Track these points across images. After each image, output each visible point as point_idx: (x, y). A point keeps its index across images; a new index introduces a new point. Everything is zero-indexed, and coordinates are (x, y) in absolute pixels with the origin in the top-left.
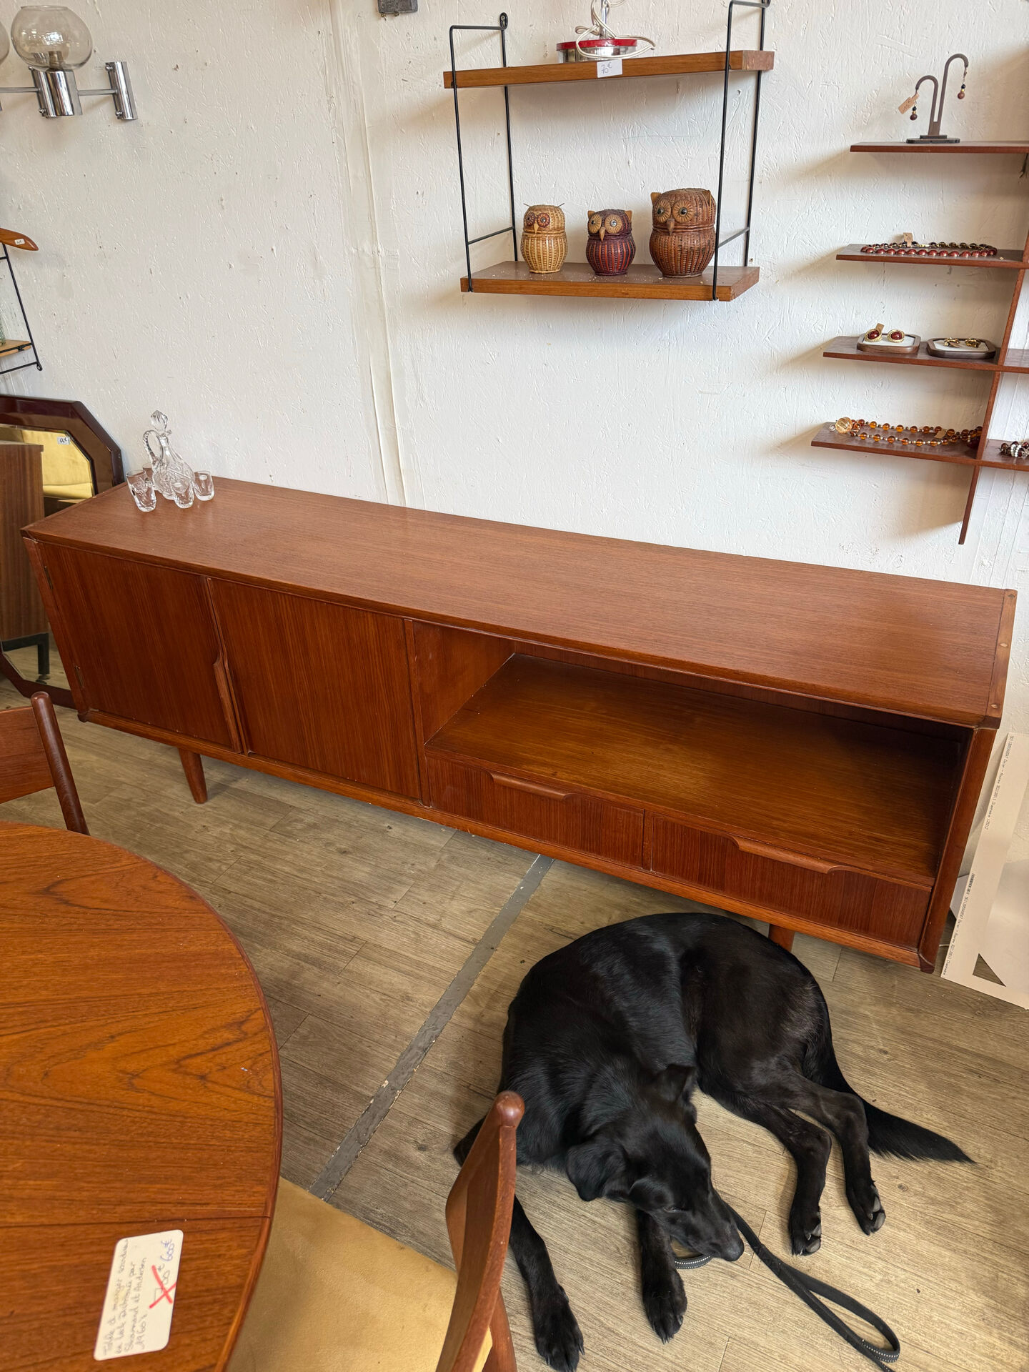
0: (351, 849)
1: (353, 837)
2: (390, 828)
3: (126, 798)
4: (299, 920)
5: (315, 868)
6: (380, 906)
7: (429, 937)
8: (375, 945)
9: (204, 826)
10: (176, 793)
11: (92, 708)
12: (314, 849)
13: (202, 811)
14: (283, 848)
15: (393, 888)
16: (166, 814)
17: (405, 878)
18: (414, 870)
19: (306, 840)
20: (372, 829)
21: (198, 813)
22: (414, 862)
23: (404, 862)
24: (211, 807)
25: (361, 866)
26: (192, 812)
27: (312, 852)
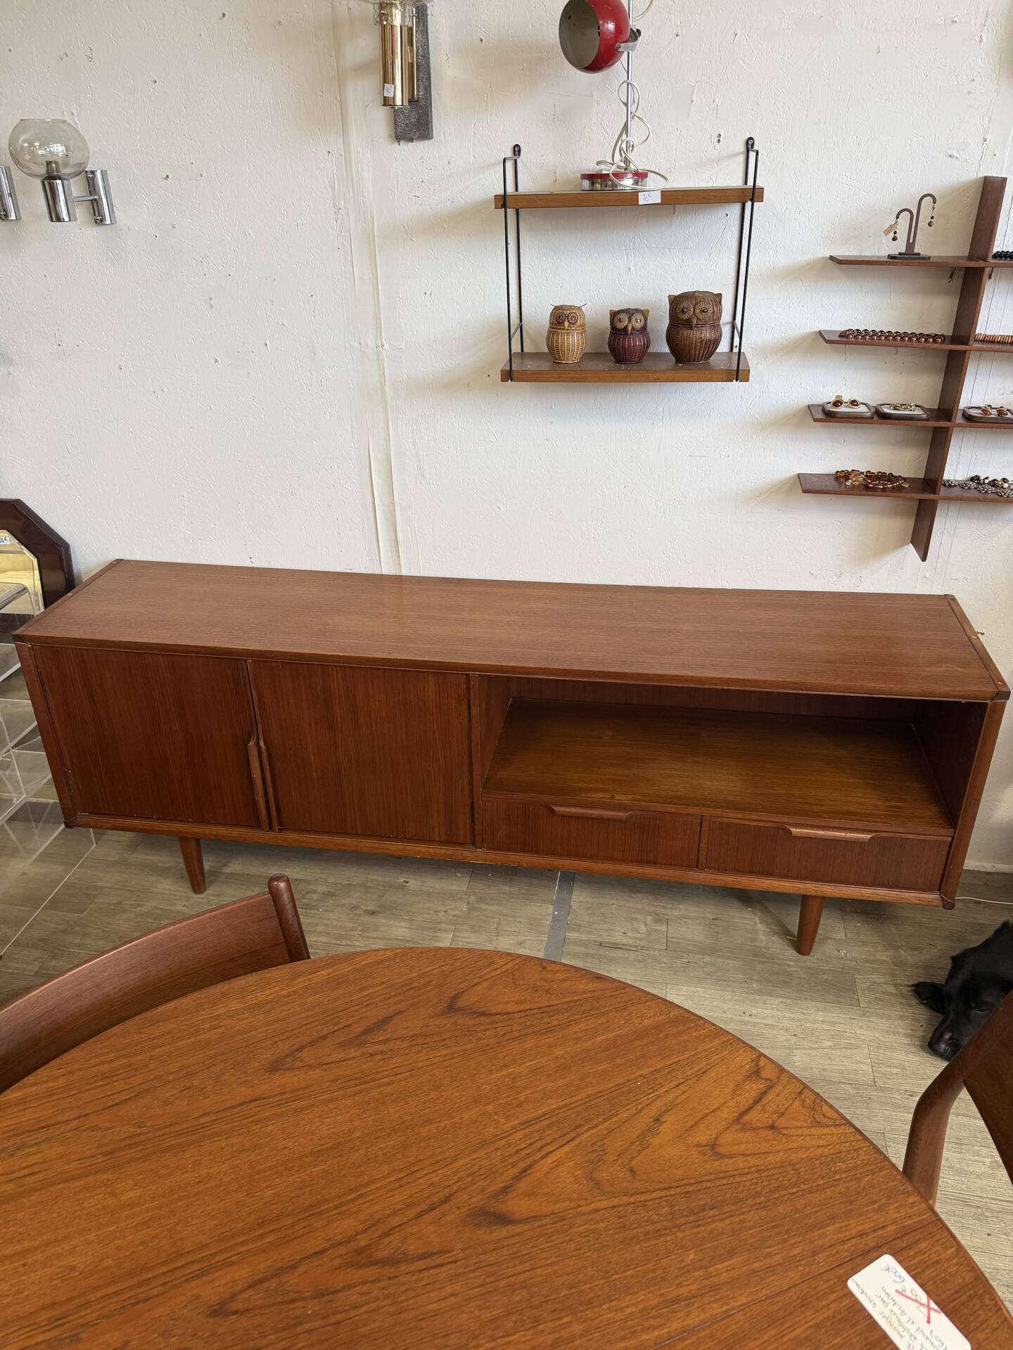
0: (378, 909)
1: (374, 897)
2: (407, 882)
3: (114, 901)
5: (352, 933)
10: (168, 887)
11: (81, 812)
12: (342, 916)
13: (205, 900)
14: (310, 920)
15: (437, 936)
16: (168, 910)
17: (444, 926)
18: (449, 916)
19: (329, 909)
20: (390, 887)
21: (202, 903)
22: (445, 910)
23: (436, 911)
24: (214, 895)
25: (396, 923)
26: (195, 903)
27: (340, 919)
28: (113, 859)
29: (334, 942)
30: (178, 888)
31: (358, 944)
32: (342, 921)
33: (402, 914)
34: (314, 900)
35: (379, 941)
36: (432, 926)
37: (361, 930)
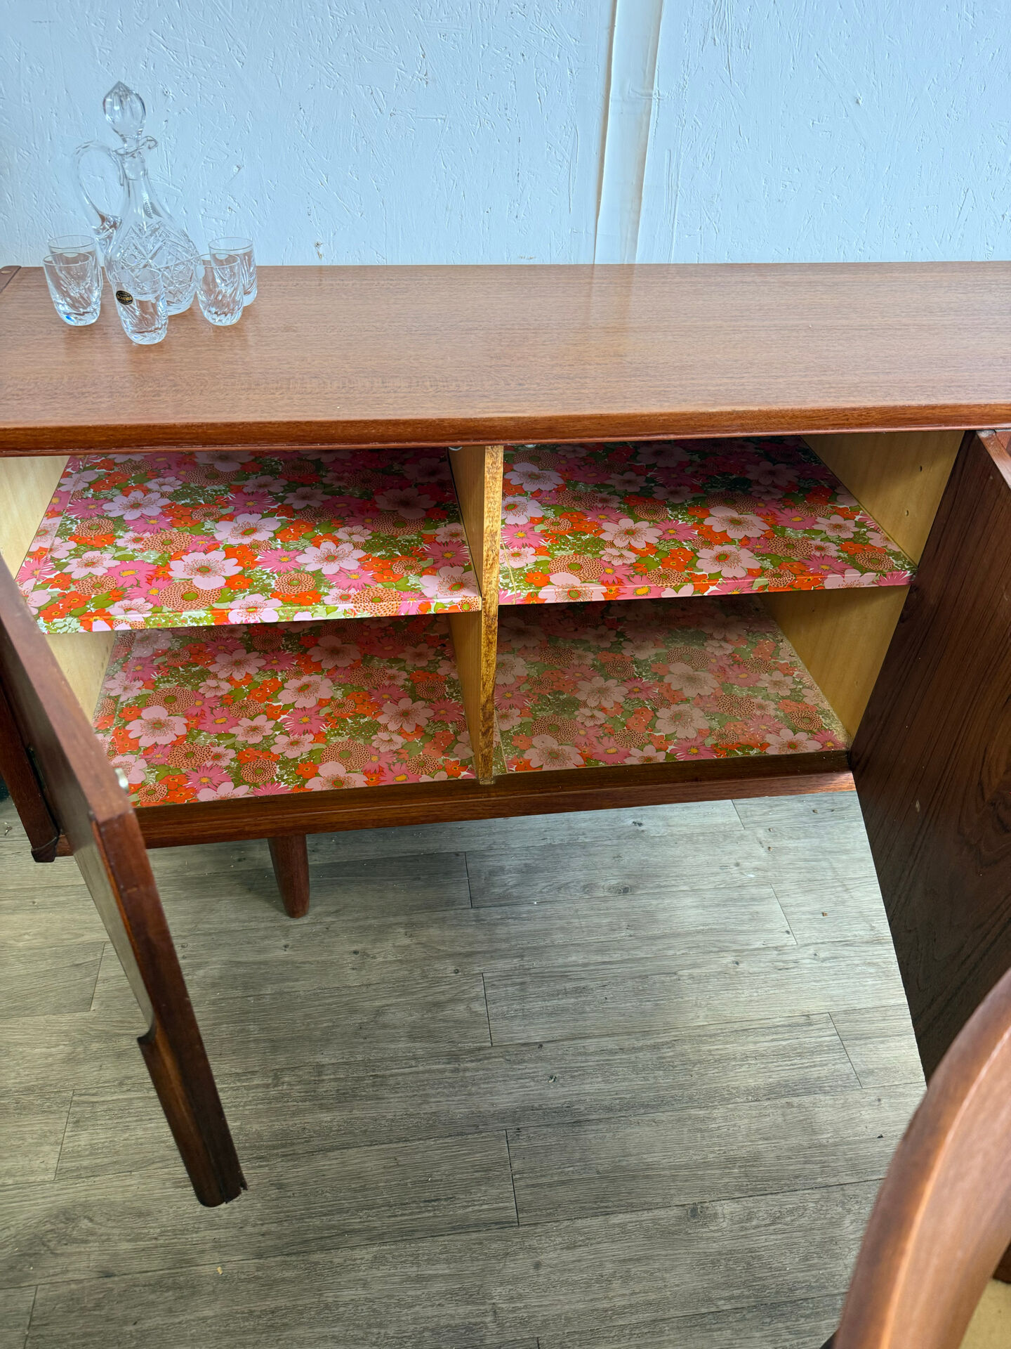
0: (629, 882)
1: (608, 861)
2: (640, 824)
4: (699, 1032)
6: (776, 948)
8: (846, 1012)
9: (356, 952)
10: (233, 916)
12: (577, 906)
13: (318, 927)
14: (529, 927)
15: (757, 913)
16: (260, 963)
17: (754, 891)
18: (749, 872)
19: (548, 897)
20: (619, 837)
21: (316, 934)
22: (735, 861)
23: (723, 867)
24: (329, 914)
25: (675, 902)
26: (302, 937)
27: (579, 913)
29: (599, 958)
30: (253, 915)
31: (641, 955)
32: (585, 916)
33: (673, 882)
34: (512, 887)
35: (672, 941)
36: (735, 895)
37: (629, 927)
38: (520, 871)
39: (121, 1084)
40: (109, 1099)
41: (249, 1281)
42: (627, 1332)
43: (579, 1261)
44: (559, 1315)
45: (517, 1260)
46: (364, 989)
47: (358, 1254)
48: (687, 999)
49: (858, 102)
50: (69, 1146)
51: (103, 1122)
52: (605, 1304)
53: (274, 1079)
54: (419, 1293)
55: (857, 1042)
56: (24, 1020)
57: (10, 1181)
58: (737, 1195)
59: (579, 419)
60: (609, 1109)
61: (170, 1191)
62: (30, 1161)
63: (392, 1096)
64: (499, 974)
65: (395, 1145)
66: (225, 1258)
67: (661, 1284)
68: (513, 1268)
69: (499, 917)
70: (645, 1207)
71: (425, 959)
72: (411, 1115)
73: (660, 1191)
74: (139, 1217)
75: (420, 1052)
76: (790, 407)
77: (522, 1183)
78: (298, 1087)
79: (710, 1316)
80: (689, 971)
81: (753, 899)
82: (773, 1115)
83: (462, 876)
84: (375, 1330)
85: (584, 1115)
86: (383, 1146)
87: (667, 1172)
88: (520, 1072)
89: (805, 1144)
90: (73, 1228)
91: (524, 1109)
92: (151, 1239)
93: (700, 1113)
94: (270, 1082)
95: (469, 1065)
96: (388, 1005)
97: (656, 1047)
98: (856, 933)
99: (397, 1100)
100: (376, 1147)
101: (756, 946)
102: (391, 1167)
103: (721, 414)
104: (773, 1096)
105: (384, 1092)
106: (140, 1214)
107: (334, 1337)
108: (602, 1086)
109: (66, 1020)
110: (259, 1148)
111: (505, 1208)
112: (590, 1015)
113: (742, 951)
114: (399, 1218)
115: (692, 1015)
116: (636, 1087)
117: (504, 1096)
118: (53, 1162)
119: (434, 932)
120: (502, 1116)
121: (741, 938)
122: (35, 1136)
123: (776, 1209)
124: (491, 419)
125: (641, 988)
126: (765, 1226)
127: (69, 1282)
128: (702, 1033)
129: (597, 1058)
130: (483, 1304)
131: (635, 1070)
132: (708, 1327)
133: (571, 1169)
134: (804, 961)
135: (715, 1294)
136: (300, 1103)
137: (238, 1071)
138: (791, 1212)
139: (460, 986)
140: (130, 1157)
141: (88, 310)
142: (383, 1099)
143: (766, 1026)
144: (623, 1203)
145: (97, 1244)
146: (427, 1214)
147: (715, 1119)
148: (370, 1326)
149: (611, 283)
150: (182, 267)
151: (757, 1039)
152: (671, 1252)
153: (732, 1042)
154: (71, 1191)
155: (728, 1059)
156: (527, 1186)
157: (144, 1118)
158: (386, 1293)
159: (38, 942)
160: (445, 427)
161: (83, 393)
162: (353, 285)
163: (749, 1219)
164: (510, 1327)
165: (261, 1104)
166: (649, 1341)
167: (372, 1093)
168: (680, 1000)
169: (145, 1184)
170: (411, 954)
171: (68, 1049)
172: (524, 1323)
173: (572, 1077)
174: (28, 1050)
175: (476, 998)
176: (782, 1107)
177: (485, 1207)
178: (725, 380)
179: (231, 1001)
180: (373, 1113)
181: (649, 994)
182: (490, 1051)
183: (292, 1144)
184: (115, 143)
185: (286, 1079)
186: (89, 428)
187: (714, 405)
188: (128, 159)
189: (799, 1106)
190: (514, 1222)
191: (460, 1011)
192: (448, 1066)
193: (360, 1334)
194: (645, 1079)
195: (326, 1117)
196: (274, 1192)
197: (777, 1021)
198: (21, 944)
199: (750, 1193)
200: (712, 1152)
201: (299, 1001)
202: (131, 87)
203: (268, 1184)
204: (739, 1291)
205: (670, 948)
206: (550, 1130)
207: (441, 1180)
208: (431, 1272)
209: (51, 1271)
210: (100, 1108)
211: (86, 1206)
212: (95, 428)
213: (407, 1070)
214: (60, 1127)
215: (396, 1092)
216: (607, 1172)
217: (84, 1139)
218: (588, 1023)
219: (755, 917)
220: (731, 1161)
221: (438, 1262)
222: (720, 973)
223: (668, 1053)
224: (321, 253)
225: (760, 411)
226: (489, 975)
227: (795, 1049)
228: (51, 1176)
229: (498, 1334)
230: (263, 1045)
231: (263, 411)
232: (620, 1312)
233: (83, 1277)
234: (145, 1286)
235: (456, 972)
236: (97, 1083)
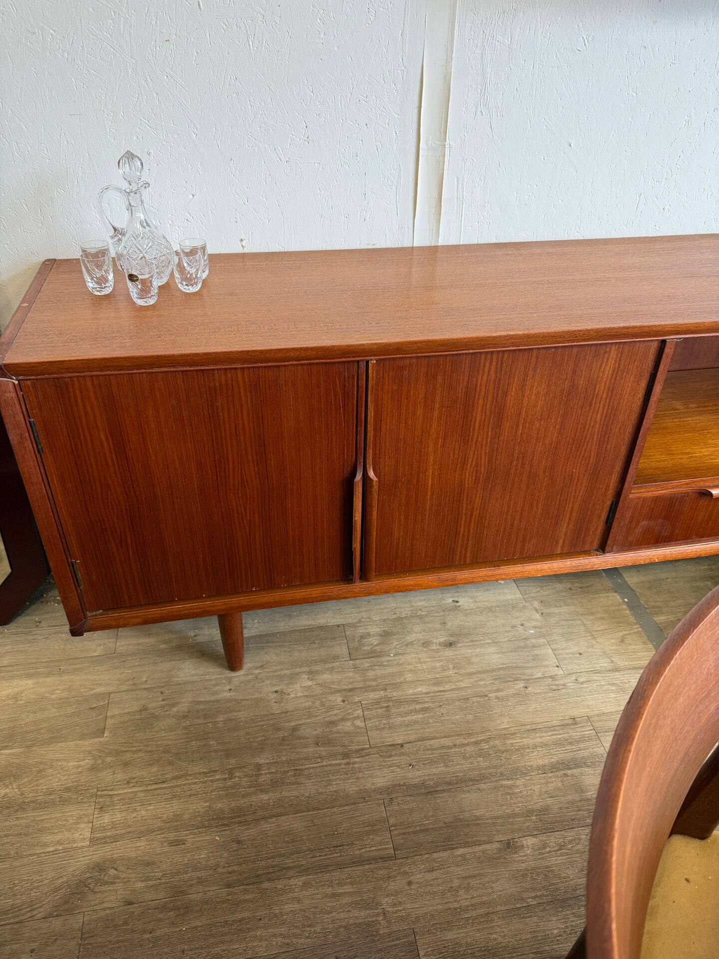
0: (453, 639)
1: (437, 626)
2: (457, 602)
3: (136, 708)
4: (504, 732)
5: (447, 674)
6: (551, 677)
7: (627, 681)
8: (598, 715)
9: (276, 692)
10: (193, 672)
11: (91, 611)
12: (420, 656)
13: (250, 677)
14: (389, 670)
15: (537, 655)
16: (214, 701)
17: (534, 641)
18: (530, 629)
19: (400, 651)
20: (444, 611)
21: (249, 681)
22: (520, 623)
23: (513, 627)
24: (257, 668)
25: (483, 650)
26: (240, 683)
27: (421, 660)
28: (96, 654)
29: (436, 689)
30: (207, 671)
31: (464, 685)
32: (425, 662)
33: (481, 638)
34: (376, 646)
35: (483, 676)
36: (522, 644)
37: (454, 668)
38: (380, 635)
39: (128, 783)
40: (121, 792)
41: (223, 902)
42: (471, 921)
43: (437, 879)
44: (426, 913)
45: (396, 880)
46: (284, 715)
47: (293, 882)
48: (495, 712)
49: (570, 145)
50: (97, 823)
51: (119, 807)
52: (456, 905)
53: (229, 775)
54: (334, 904)
55: (607, 734)
56: (60, 744)
57: (61, 848)
58: (536, 833)
59: (415, 343)
60: (450, 783)
61: (166, 849)
62: (73, 834)
63: (307, 781)
64: (372, 701)
65: (311, 813)
66: (206, 889)
67: (490, 891)
68: (394, 886)
69: (369, 665)
70: (478, 843)
71: (322, 694)
72: (321, 793)
73: (486, 833)
74: (148, 866)
75: (324, 753)
76: (541, 331)
77: (396, 832)
78: (245, 779)
79: (523, 909)
80: (495, 694)
81: (533, 647)
82: (555, 783)
83: (343, 640)
84: (308, 929)
85: (433, 788)
86: (304, 814)
87: (490, 821)
88: (389, 763)
89: (578, 799)
90: (105, 875)
91: (394, 786)
92: (157, 879)
93: (508, 783)
94: (227, 776)
95: (356, 760)
96: (300, 725)
97: (477, 743)
98: (602, 665)
99: (310, 784)
100: (299, 814)
101: (537, 676)
102: (310, 827)
103: (500, 337)
104: (555, 770)
105: (303, 780)
106: (148, 864)
107: (281, 934)
108: (443, 769)
109: (88, 744)
110: (223, 819)
111: (387, 849)
112: (433, 725)
113: (528, 680)
114: (318, 858)
115: (498, 722)
116: (465, 769)
117: (381, 778)
118: (87, 834)
119: (326, 677)
120: (380, 791)
121: (527, 671)
122: (74, 818)
123: (561, 840)
124: (363, 345)
125: (464, 706)
126: (555, 851)
127: (105, 909)
128: (506, 733)
129: (440, 752)
130: (377, 909)
131: (464, 757)
132: (522, 916)
133: (427, 822)
134: (569, 684)
135: (525, 895)
136: (247, 789)
137: (205, 770)
138: (571, 842)
139: (346, 710)
140: (139, 828)
141: (107, 285)
142: (302, 784)
143: (547, 726)
144: (462, 842)
145: (121, 884)
146: (335, 855)
147: (518, 786)
148: (304, 926)
149: (425, 258)
150: (164, 257)
151: (542, 735)
152: (495, 871)
153: (526, 738)
154: (100, 852)
155: (523, 748)
156: (400, 834)
157: (145, 803)
158: (313, 905)
159: (65, 694)
160: (335, 350)
161: (113, 337)
162: (266, 264)
163: (545, 848)
164: (395, 922)
165: (222, 791)
166: (485, 926)
167: (294, 780)
168: (491, 712)
169: (149, 845)
170: (313, 692)
171: (92, 762)
172: (403, 919)
173: (423, 764)
174: (65, 763)
175: (358, 718)
176: (561, 777)
177: (373, 848)
178: (501, 316)
179: (197, 726)
180: (295, 793)
181: (470, 710)
182: (369, 751)
183: (244, 815)
184: (125, 186)
185: (237, 774)
186: (121, 358)
187: (496, 331)
188: (132, 194)
189: (572, 775)
190: (392, 857)
191: (347, 726)
192: (343, 761)
193: (298, 931)
194: (472, 763)
195: (265, 797)
196: (235, 846)
197: (555, 723)
198: (54, 696)
199: (544, 831)
200: (518, 807)
201: (242, 724)
202: (135, 153)
203: (231, 841)
204: (541, 893)
205: (481, 680)
206: (412, 798)
207: (343, 833)
208: (341, 891)
209: (93, 903)
210: (116, 798)
211: (112, 860)
212: (125, 358)
213: (315, 765)
214: (90, 811)
215: (310, 779)
216: (451, 822)
217: (106, 819)
218: (432, 730)
219: (536, 658)
220: (530, 812)
221: (345, 884)
222: (515, 694)
223: (485, 746)
224: (244, 245)
225: (523, 334)
226: (365, 702)
227: (567, 740)
228: (88, 843)
229: (387, 927)
230: (220, 753)
231: (225, 345)
232: (466, 909)
233: (114, 905)
234: (155, 909)
235: (343, 701)
236: (113, 782)
